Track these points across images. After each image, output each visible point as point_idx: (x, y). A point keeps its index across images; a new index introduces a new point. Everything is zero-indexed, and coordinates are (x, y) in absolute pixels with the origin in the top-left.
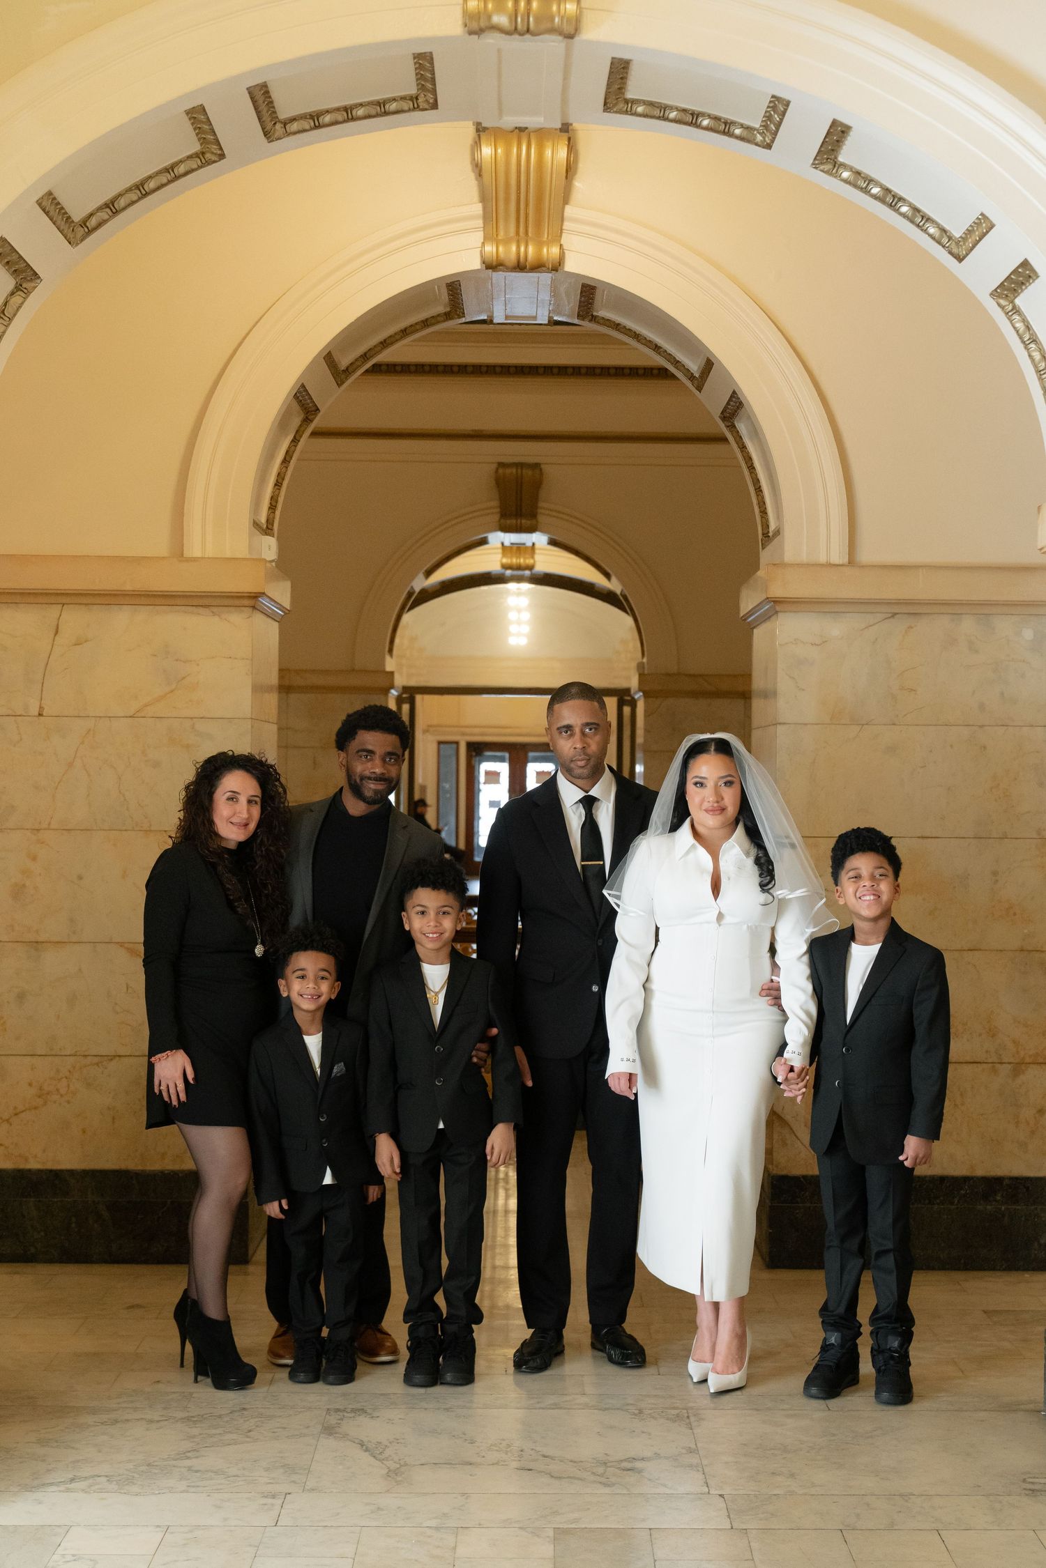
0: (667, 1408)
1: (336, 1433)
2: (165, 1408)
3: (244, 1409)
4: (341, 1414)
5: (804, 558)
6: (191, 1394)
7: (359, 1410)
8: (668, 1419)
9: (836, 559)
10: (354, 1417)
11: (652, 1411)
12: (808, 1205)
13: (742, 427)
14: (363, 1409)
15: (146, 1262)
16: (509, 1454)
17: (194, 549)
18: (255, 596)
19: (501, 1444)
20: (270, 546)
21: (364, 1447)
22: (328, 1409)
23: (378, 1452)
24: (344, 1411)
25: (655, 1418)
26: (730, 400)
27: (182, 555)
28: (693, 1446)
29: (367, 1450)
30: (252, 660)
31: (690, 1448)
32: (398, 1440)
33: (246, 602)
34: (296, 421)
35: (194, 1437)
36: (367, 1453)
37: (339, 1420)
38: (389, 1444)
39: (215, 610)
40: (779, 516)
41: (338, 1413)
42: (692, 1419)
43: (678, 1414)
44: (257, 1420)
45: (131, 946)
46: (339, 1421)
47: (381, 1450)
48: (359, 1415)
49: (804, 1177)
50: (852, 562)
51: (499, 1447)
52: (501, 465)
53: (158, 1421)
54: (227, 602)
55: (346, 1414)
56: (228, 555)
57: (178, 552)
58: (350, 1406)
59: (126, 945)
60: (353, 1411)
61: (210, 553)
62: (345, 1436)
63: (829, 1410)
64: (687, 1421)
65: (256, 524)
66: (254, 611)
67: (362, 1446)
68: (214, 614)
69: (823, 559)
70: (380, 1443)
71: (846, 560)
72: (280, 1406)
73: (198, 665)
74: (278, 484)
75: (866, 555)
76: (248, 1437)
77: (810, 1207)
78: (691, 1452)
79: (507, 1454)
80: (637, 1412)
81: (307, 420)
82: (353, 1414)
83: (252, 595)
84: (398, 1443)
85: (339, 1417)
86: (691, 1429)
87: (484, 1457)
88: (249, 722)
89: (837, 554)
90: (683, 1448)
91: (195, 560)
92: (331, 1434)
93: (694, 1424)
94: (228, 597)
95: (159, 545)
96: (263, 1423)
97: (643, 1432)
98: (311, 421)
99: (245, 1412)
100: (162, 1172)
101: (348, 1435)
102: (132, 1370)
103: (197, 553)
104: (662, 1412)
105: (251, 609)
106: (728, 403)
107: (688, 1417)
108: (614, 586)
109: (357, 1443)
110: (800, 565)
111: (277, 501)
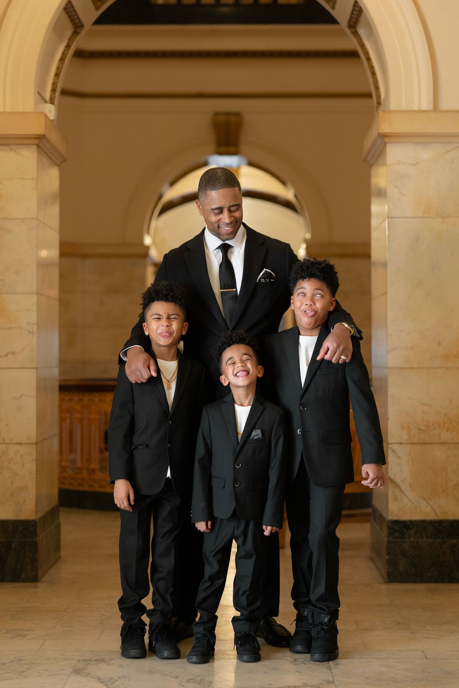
1: (82, 673)
3: (21, 660)
4: (87, 662)
5: (404, 107)
7: (100, 660)
9: (424, 107)
10: (96, 664)
11: (303, 660)
12: (412, 539)
13: (362, 31)
14: (103, 660)
16: (202, 684)
19: (196, 679)
20: (51, 111)
21: (100, 681)
22: (79, 660)
23: (110, 684)
24: (90, 660)
25: (305, 664)
26: (353, 10)
28: (331, 679)
29: (102, 682)
30: (37, 181)
31: (328, 680)
33: (33, 142)
34: (69, 33)
36: (102, 684)
37: (86, 665)
38: (118, 679)
39: (11, 146)
41: (86, 662)
44: (28, 665)
46: (85, 667)
47: (112, 682)
48: (100, 663)
49: (410, 521)
50: (436, 108)
51: (195, 681)
52: (217, 114)
54: (20, 142)
55: (90, 662)
56: (21, 110)
58: (95, 658)
60: (96, 660)
62: (88, 675)
63: (427, 658)
65: (40, 95)
66: (39, 149)
67: (99, 680)
68: (11, 150)
69: (416, 108)
70: (112, 678)
71: (431, 107)
72: (46, 658)
74: (57, 75)
75: (444, 105)
76: (20, 675)
77: (414, 542)
78: (329, 683)
79: (200, 684)
80: (293, 660)
81: (76, 33)
82: (96, 662)
83: (40, 136)
84: (124, 678)
85: (86, 664)
86: (330, 670)
87: (183, 686)
88: (36, 222)
89: (426, 104)
90: (324, 680)
92: (78, 673)
93: (332, 667)
94: (21, 138)
96: (32, 667)
97: (296, 672)
98: (78, 33)
99: (21, 662)
101: (91, 674)
105: (36, 148)
106: (352, 13)
108: (288, 194)
109: (96, 679)
110: (400, 111)
111: (56, 86)
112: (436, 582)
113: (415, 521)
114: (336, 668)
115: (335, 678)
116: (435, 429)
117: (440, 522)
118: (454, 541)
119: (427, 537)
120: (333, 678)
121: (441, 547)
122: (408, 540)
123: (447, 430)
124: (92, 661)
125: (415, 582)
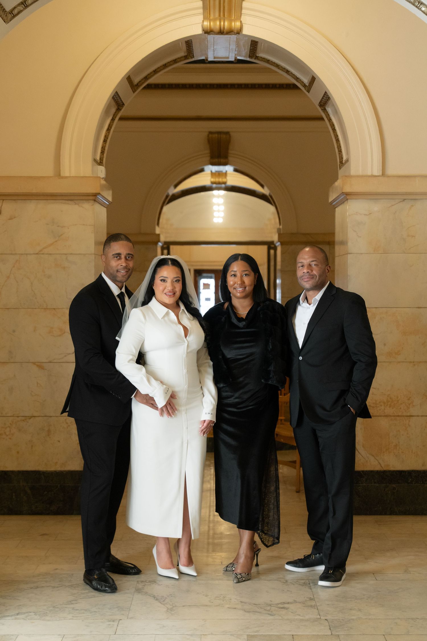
0: (298, 580)
1: (142, 592)
2: (60, 581)
4: (144, 583)
5: (360, 173)
6: (73, 574)
7: (153, 581)
8: (300, 585)
9: (376, 173)
11: (292, 581)
12: (364, 484)
13: (329, 110)
14: (154, 581)
15: (48, 514)
17: (66, 172)
18: (95, 195)
19: (220, 596)
20: (102, 171)
21: (156, 599)
22: (138, 581)
23: (162, 601)
24: (146, 581)
25: (294, 585)
26: (324, 96)
27: (60, 175)
28: (312, 597)
29: (157, 600)
30: (94, 226)
31: (310, 598)
32: (171, 595)
33: (91, 198)
34: (113, 110)
35: (75, 594)
36: (157, 601)
37: (143, 586)
38: (167, 597)
39: (75, 201)
40: (348, 153)
41: (143, 583)
42: (311, 585)
43: (304, 582)
45: (39, 364)
46: (143, 587)
47: (164, 600)
48: (153, 584)
49: (363, 471)
50: (383, 174)
51: (220, 598)
52: (211, 133)
53: (57, 587)
54: (81, 198)
55: (146, 583)
56: (82, 175)
57: (58, 174)
58: (148, 580)
59: (37, 364)
60: (150, 582)
61: (73, 174)
62: (146, 593)
63: (377, 580)
64: (309, 586)
65: (95, 160)
66: (95, 202)
67: (155, 598)
68: (76, 204)
69: (369, 173)
70: (163, 596)
71: (381, 173)
73: (68, 228)
74: (105, 141)
75: (390, 171)
77: (365, 486)
78: (311, 600)
79: (223, 601)
80: (285, 581)
81: (118, 109)
83: (94, 194)
84: (172, 596)
85: (143, 585)
86: (311, 589)
87: (213, 602)
88: (93, 256)
89: (377, 171)
90: (307, 598)
91: (66, 177)
92: (139, 593)
93: (312, 587)
94: (81, 195)
95: (49, 171)
97: (288, 591)
98: (121, 110)
100: (55, 471)
101: (148, 593)
102: (44, 564)
103: (67, 174)
104: (297, 581)
105: (93, 201)
106: (323, 98)
107: (309, 584)
108: (265, 191)
109: (152, 597)
110: (358, 176)
111: (104, 149)
112: (381, 514)
113: (366, 471)
114: (315, 588)
115: (315, 596)
116: (381, 406)
117: (384, 472)
118: (394, 486)
119: (375, 483)
120: (313, 596)
121: (385, 490)
122: (361, 485)
123: (390, 407)
124: (147, 583)
125: (366, 514)
